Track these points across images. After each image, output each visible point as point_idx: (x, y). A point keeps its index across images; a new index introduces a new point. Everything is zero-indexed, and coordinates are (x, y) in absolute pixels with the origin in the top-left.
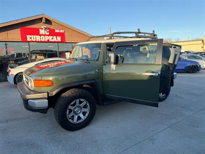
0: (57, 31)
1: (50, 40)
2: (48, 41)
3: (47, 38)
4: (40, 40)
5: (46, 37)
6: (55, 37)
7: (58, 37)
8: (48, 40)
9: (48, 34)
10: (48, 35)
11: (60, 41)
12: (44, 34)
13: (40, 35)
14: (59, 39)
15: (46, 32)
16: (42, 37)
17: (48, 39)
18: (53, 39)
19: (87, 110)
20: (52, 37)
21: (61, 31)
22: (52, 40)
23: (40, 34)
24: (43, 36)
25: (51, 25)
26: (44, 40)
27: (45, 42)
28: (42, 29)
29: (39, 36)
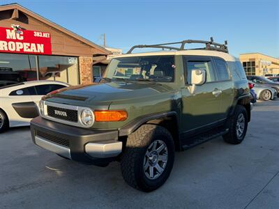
0: (37, 34)
1: (25, 50)
2: (22, 52)
3: (19, 46)
4: (6, 49)
5: (18, 43)
6: (33, 45)
7: (38, 45)
8: (22, 50)
9: (22, 38)
10: (22, 41)
11: (42, 51)
12: (14, 38)
13: (8, 41)
14: (41, 48)
15: (18, 35)
16: (10, 43)
17: (21, 48)
18: (30, 47)
19: (164, 158)
20: (28, 44)
21: (45, 35)
22: (29, 50)
23: (8, 37)
24: (13, 43)
25: (27, 23)
26: (14, 49)
27: (15, 53)
28: (11, 29)
29: (5, 43)
